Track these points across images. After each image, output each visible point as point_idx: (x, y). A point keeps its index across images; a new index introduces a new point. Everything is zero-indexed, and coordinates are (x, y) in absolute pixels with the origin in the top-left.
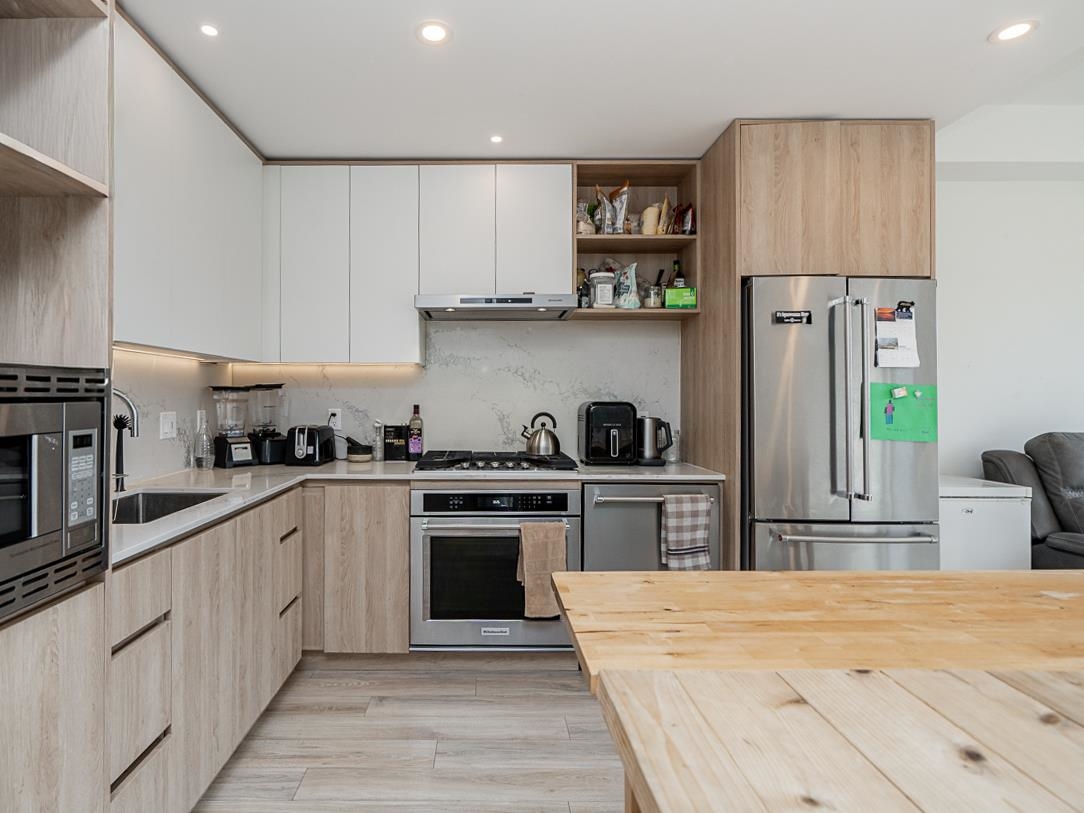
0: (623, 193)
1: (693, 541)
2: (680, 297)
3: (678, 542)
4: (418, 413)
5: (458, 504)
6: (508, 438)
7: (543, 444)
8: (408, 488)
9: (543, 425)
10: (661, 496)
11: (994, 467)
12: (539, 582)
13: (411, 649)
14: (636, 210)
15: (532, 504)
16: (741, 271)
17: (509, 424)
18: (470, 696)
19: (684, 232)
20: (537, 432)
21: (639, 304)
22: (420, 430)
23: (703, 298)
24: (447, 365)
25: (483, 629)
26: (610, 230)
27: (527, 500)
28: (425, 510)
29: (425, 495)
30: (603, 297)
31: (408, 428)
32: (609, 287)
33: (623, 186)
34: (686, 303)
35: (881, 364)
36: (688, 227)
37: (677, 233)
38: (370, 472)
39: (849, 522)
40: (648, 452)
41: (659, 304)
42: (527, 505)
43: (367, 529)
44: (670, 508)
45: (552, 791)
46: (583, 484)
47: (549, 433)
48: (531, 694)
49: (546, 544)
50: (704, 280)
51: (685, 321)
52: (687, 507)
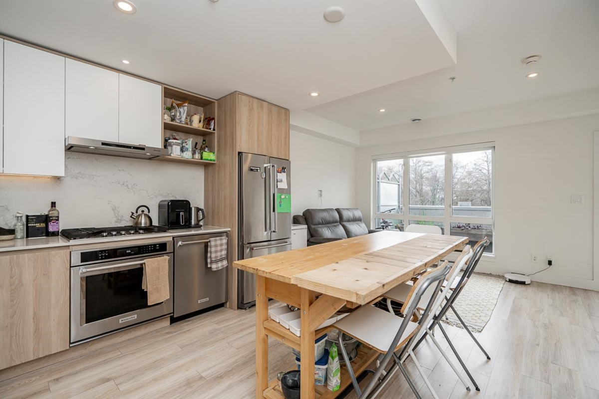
0: (184, 106)
1: (221, 255)
2: (208, 156)
3: (216, 257)
4: (55, 207)
5: (105, 256)
6: (118, 219)
7: (143, 221)
8: (68, 251)
9: (143, 211)
10: (208, 239)
11: (296, 220)
12: (155, 287)
13: (71, 345)
14: (190, 116)
15: (149, 250)
16: (238, 150)
17: (119, 212)
18: (118, 355)
19: (210, 129)
20: (139, 215)
21: (192, 157)
22: (58, 217)
23: (218, 157)
24: (77, 178)
25: (120, 320)
26: (179, 121)
27: (146, 248)
28: (82, 262)
29: (82, 253)
30: (175, 152)
31: (47, 216)
32: (179, 147)
33: (185, 102)
34: (211, 159)
35: (278, 187)
36: (212, 127)
37: (207, 129)
38: (14, 246)
39: (270, 241)
40: (193, 223)
41: (200, 158)
42: (146, 251)
43: (34, 281)
44: (213, 243)
45: (187, 371)
46: (173, 238)
47: (146, 215)
48: (152, 342)
49: (159, 268)
50: (219, 150)
51: (207, 166)
52: (218, 242)
